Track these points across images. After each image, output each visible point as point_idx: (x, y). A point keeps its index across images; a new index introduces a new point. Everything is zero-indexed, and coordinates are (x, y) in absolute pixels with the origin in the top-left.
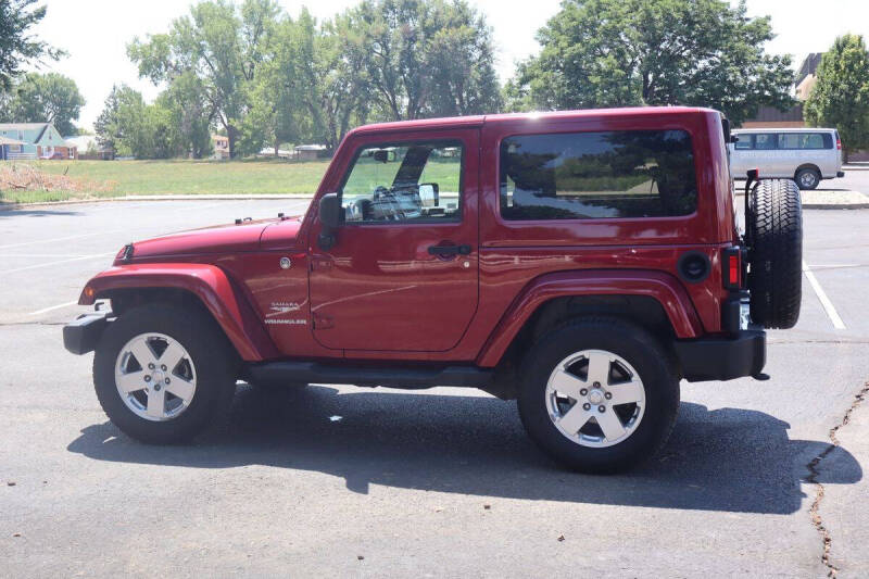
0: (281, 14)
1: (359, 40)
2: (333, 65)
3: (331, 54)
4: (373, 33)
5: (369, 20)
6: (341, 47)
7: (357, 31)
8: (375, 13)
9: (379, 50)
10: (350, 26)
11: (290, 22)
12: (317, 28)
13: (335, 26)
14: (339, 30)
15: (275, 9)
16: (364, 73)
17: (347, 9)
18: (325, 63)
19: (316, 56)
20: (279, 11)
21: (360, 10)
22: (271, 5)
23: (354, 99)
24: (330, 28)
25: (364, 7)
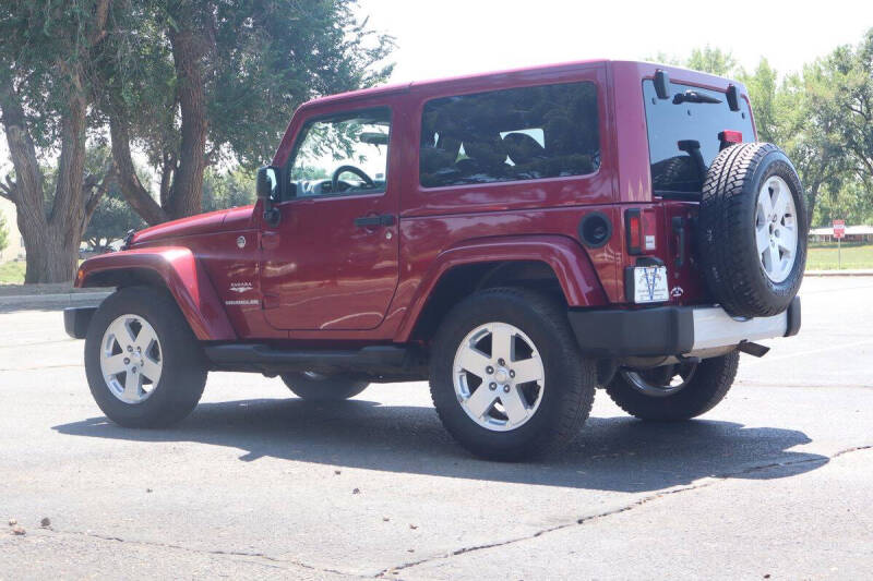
0: (735, 68)
1: (829, 95)
2: (799, 127)
3: (794, 114)
4: (850, 85)
5: (845, 69)
6: (806, 105)
7: (829, 85)
8: (854, 62)
9: (857, 106)
10: (819, 79)
11: (746, 78)
12: (778, 83)
13: (802, 80)
14: (806, 85)
15: (728, 64)
16: (837, 136)
17: (818, 59)
18: (788, 125)
19: (777, 118)
20: (733, 65)
21: (833, 58)
22: (723, 59)
23: (823, 169)
24: (795, 82)
25: (838, 55)
